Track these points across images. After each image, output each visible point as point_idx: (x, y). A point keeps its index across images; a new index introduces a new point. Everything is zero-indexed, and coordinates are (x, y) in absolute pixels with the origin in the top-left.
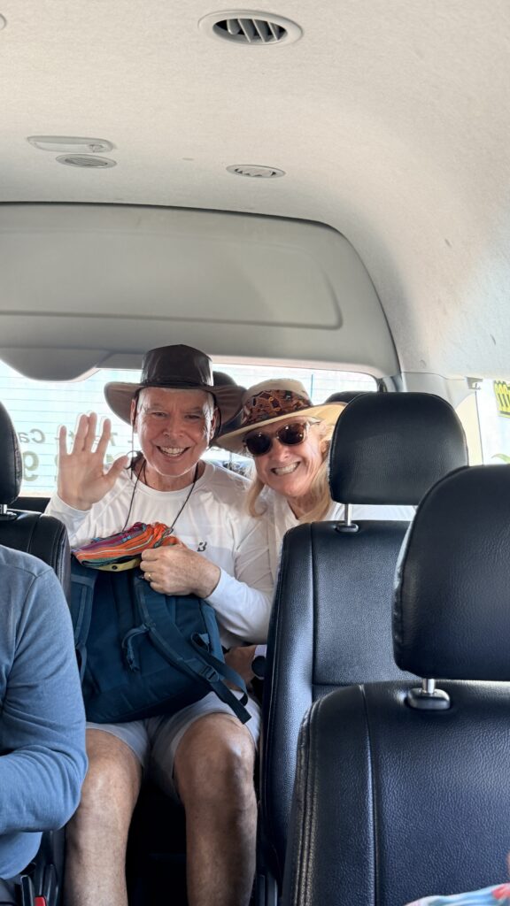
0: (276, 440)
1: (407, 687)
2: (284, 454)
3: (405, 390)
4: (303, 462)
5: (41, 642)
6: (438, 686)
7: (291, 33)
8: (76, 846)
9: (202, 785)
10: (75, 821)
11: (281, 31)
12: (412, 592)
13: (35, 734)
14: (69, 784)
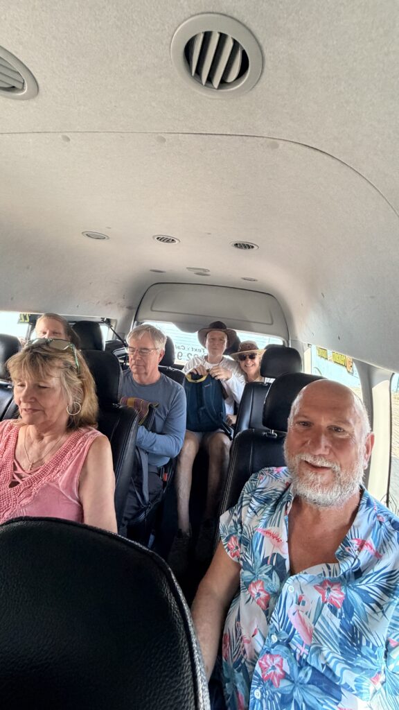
0: (248, 357)
1: (266, 431)
2: (249, 361)
3: (290, 346)
4: (254, 365)
5: (177, 407)
6: (274, 432)
7: (255, 247)
8: (179, 462)
9: (214, 451)
10: (179, 455)
11: (253, 247)
12: (268, 406)
13: (173, 432)
14: (177, 445)
